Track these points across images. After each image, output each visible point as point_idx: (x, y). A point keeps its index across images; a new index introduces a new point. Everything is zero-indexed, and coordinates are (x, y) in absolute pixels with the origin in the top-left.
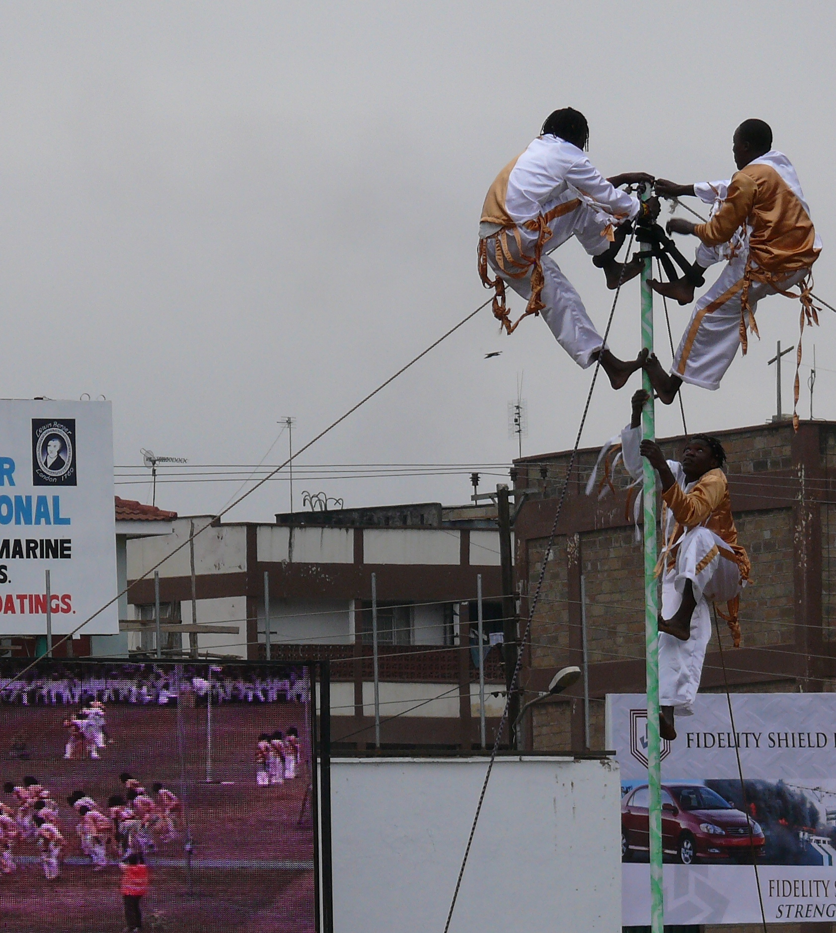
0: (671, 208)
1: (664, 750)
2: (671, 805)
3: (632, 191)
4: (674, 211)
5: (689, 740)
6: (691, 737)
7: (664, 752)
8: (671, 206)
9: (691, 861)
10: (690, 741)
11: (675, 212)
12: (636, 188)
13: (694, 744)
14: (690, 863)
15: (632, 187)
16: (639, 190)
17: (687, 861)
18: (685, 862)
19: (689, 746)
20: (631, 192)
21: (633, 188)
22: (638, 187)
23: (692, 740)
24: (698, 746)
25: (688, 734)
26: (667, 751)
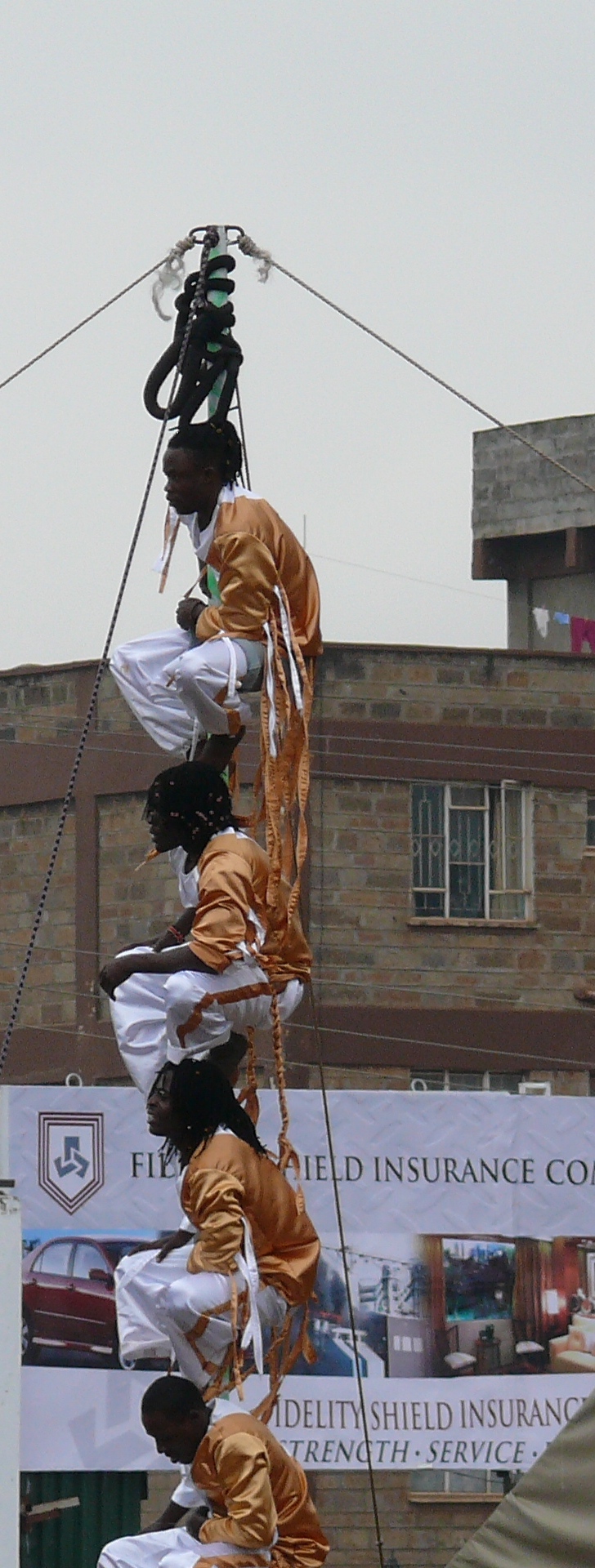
0: (259, 274)
1: (94, 1180)
2: (102, 1272)
3: (196, 245)
4: (267, 277)
5: (135, 1164)
6: (139, 1159)
7: (95, 1183)
8: (261, 271)
9: (136, 1366)
10: (137, 1167)
11: (269, 278)
12: (202, 239)
13: (143, 1171)
14: (134, 1369)
15: (195, 237)
16: (208, 241)
17: (129, 1365)
18: (126, 1368)
19: (135, 1175)
20: (193, 246)
21: (197, 239)
22: (207, 237)
23: (141, 1164)
24: (151, 1175)
25: (135, 1155)
26: (98, 1182)
